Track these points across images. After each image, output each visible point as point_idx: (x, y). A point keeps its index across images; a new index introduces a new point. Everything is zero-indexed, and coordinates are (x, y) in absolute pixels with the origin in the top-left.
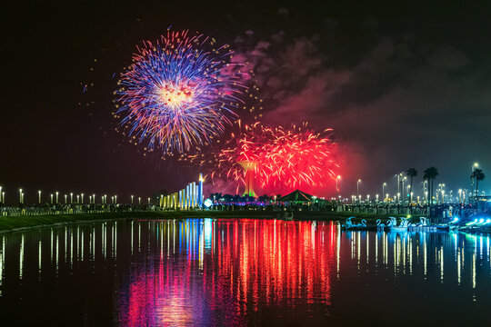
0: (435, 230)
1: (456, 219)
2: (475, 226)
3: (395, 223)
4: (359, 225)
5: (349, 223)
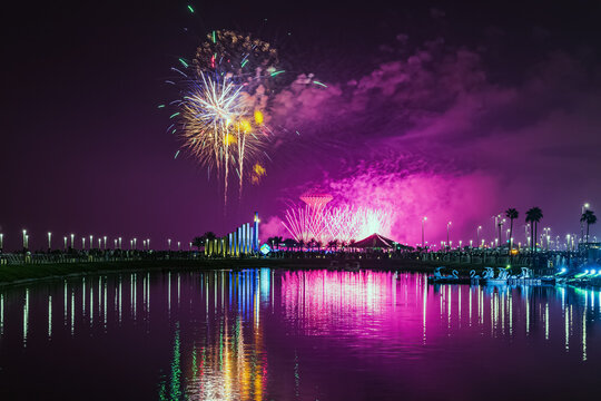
0: (539, 283)
1: (564, 270)
2: (586, 278)
3: (492, 275)
4: (450, 276)
5: (438, 274)
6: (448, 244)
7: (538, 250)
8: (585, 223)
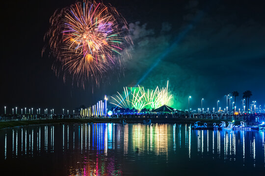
0: (250, 129)
1: (263, 123)
3: (225, 125)
4: (203, 126)
5: (196, 125)
6: (202, 110)
7: (249, 112)
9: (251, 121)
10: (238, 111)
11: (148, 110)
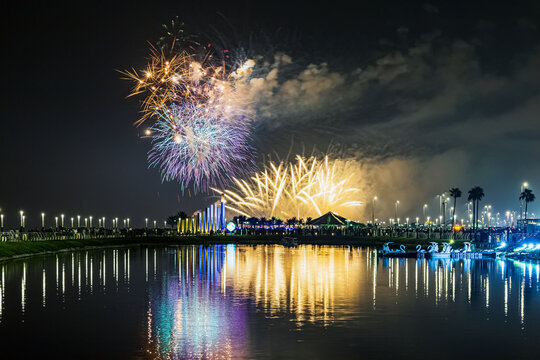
0: (480, 256)
1: (503, 245)
2: (524, 252)
3: (437, 249)
4: (398, 251)
5: (387, 249)
6: (396, 221)
7: (480, 226)
8: (523, 202)
9: (481, 241)
10: (460, 223)
11: (300, 222)
